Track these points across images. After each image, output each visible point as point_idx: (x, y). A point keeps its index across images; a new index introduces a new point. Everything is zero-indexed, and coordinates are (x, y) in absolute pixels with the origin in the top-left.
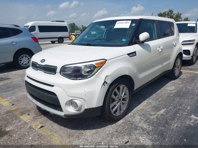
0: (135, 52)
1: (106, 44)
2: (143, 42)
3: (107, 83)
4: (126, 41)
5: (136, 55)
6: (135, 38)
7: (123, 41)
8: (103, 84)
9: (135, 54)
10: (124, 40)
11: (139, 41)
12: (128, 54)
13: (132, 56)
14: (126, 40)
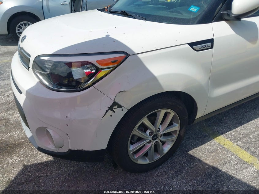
0: (211, 41)
1: (155, 14)
2: (238, 17)
3: (120, 106)
4: (198, 11)
5: (212, 47)
6: (222, 6)
7: (191, 12)
8: (111, 108)
9: (210, 44)
10: (194, 9)
11: (228, 15)
12: (192, 45)
13: (202, 48)
14: (198, 8)
